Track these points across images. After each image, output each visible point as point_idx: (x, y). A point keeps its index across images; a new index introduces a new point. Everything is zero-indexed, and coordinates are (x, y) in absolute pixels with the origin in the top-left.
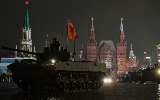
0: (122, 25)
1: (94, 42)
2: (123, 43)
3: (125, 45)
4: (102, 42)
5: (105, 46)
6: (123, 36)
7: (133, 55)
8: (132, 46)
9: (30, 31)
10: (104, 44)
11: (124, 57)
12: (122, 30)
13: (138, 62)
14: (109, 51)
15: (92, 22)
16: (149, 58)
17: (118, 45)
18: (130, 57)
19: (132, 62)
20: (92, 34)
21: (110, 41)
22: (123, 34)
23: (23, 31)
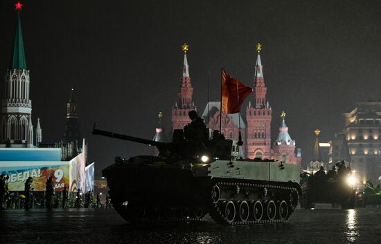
0: (259, 62)
1: (190, 105)
2: (263, 107)
3: (266, 113)
4: (210, 105)
5: (215, 116)
6: (262, 91)
7: (287, 138)
8: (283, 115)
9: (27, 77)
10: (214, 110)
11: (265, 144)
12: (260, 75)
13: (299, 155)
14: (227, 129)
15: (185, 56)
16: (328, 145)
17: (250, 114)
18: (279, 144)
19: (284, 156)
20: (183, 85)
22: (263, 84)
23: (8, 78)
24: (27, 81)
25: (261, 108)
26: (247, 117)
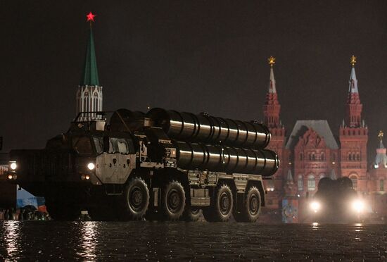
0: (354, 76)
1: (277, 124)
2: (358, 126)
3: (362, 132)
4: (299, 124)
5: (307, 134)
6: (356, 109)
7: (385, 160)
8: (381, 134)
9: (100, 94)
10: (304, 129)
11: (360, 167)
12: (355, 90)
14: (318, 151)
15: (272, 70)
17: (344, 134)
18: (376, 167)
19: (382, 180)
20: (270, 102)
21: (321, 121)
22: (358, 101)
23: (80, 95)
24: (100, 99)
25: (356, 128)
26: (340, 137)
